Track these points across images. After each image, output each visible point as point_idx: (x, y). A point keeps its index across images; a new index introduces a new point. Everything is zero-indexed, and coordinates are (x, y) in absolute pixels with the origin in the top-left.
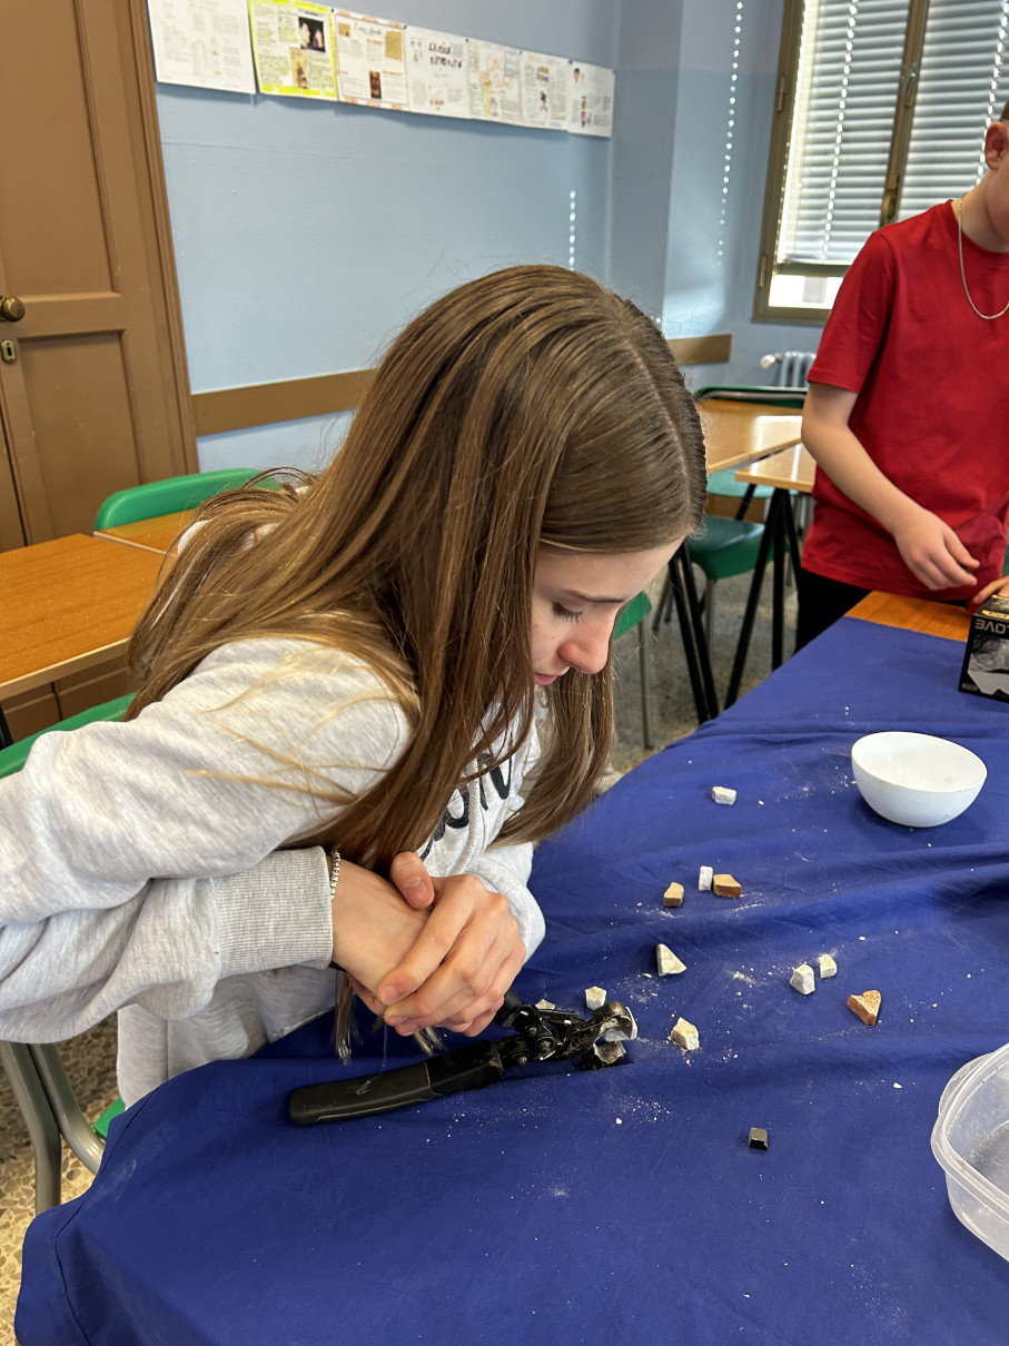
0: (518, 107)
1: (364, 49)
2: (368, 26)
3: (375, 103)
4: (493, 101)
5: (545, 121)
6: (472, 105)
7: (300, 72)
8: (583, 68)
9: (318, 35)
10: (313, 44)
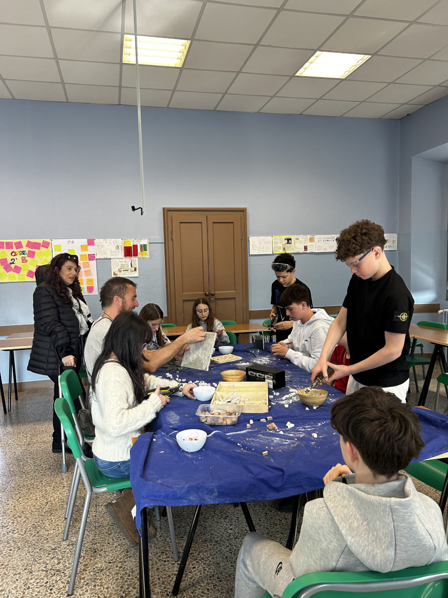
1: (303, 242)
2: (304, 237)
3: (306, 252)
7: (284, 248)
9: (290, 241)
10: (288, 243)
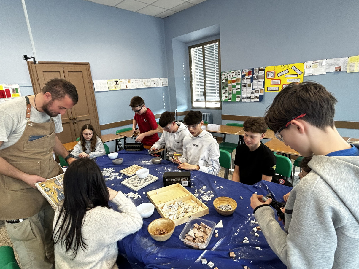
0: (150, 85)
1: (124, 83)
2: (125, 80)
4: (146, 85)
5: (155, 86)
6: (142, 86)
7: (115, 87)
8: (161, 79)
9: (117, 83)
